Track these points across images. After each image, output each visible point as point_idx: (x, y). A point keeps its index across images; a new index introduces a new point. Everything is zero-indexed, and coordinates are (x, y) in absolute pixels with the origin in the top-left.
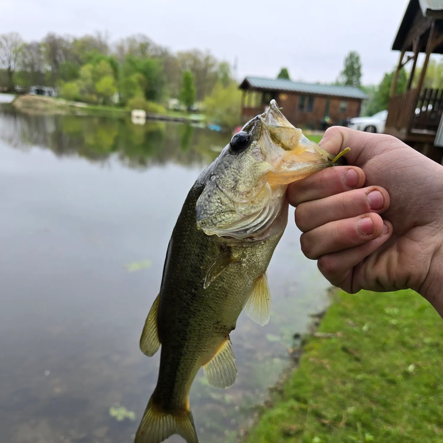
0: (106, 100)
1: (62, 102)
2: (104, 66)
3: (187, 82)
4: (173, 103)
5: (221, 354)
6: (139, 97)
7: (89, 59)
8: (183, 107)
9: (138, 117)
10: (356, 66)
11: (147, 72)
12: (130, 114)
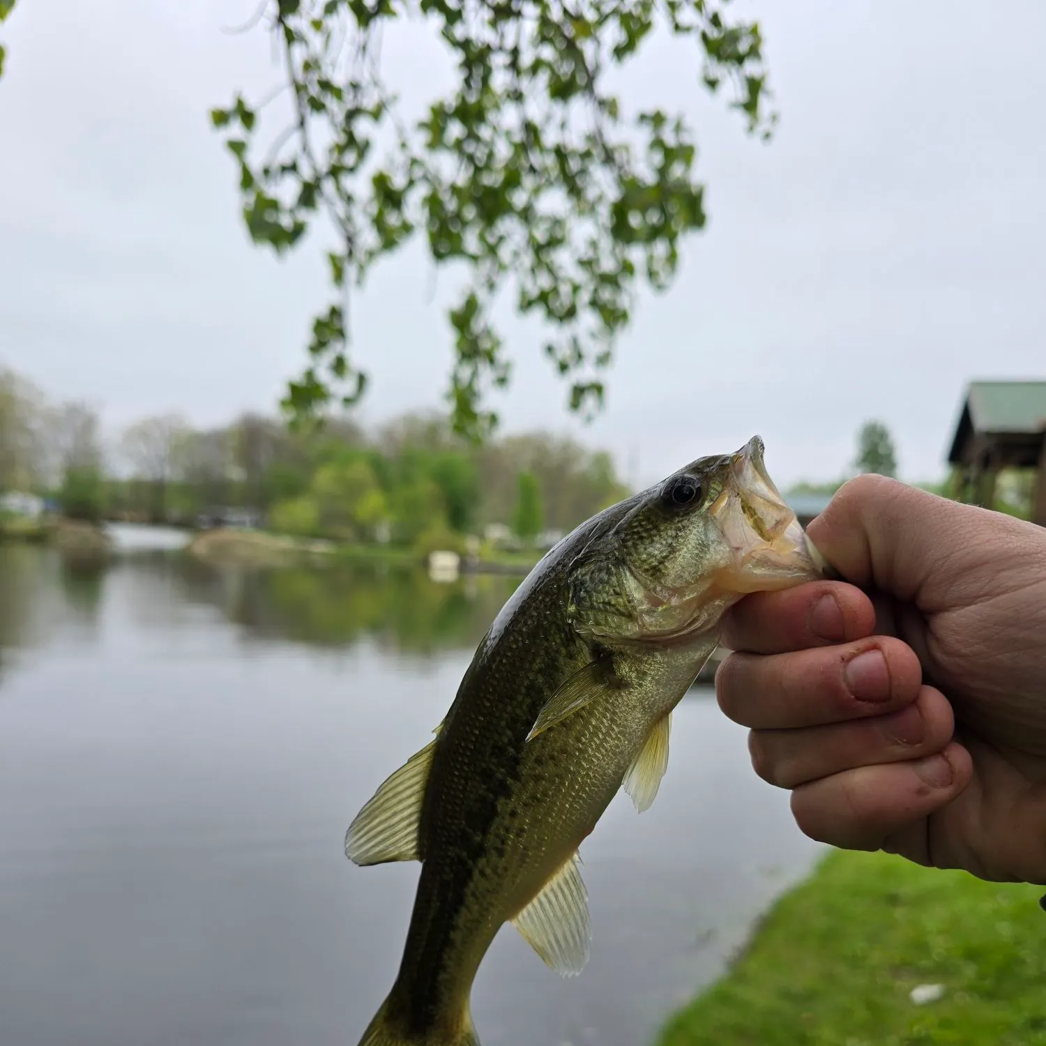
0: (364, 534)
1: (285, 543)
2: (360, 471)
3: (527, 493)
4: (497, 533)
5: (552, 890)
6: (438, 527)
7: (326, 458)
8: (516, 543)
9: (444, 569)
10: (881, 450)
11: (445, 477)
12: (425, 564)
